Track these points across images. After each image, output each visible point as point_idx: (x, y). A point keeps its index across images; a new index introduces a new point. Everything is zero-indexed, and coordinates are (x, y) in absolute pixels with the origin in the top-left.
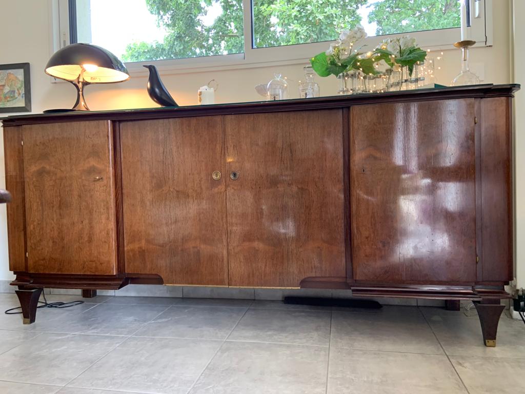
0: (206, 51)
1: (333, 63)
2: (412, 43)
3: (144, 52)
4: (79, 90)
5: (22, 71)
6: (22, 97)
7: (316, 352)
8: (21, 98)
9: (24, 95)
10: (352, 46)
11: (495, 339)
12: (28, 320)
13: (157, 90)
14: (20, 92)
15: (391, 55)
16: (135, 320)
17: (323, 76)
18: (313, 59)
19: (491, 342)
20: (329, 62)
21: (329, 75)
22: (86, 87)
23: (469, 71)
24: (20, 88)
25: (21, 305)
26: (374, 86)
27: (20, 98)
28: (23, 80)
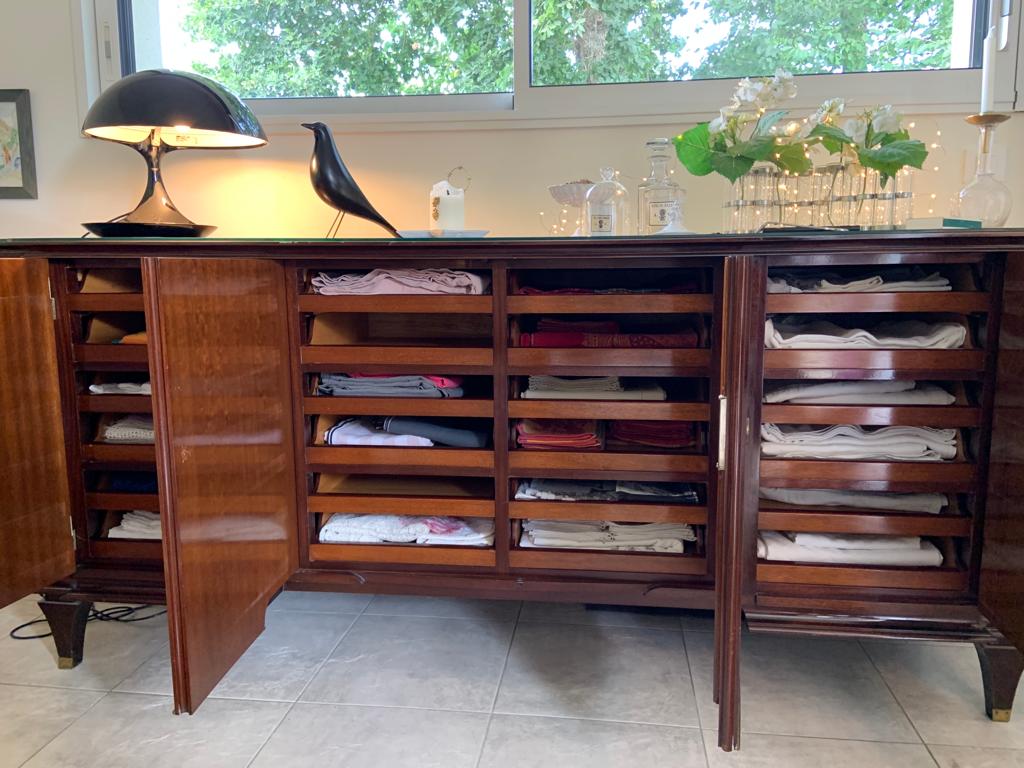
0: (361, 8)
1: (720, 147)
2: (897, 123)
3: (233, 10)
4: (150, 165)
5: (11, 107)
6: (16, 165)
7: (680, 743)
8: (13, 168)
9: (19, 162)
10: (762, 114)
11: (1010, 707)
12: (70, 661)
13: (331, 177)
14: (10, 152)
15: (848, 143)
16: (294, 656)
17: (696, 174)
18: (680, 137)
19: (1002, 713)
20: (712, 145)
21: (709, 171)
22: (166, 157)
23: (991, 175)
24: (10, 144)
25: (52, 629)
26: (796, 192)
27: (11, 166)
28: (16, 128)
